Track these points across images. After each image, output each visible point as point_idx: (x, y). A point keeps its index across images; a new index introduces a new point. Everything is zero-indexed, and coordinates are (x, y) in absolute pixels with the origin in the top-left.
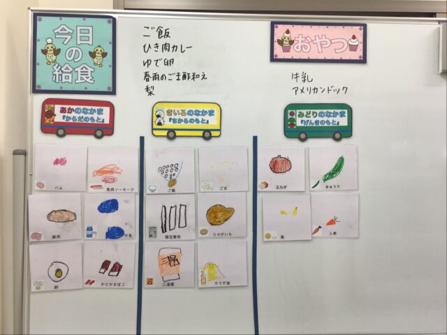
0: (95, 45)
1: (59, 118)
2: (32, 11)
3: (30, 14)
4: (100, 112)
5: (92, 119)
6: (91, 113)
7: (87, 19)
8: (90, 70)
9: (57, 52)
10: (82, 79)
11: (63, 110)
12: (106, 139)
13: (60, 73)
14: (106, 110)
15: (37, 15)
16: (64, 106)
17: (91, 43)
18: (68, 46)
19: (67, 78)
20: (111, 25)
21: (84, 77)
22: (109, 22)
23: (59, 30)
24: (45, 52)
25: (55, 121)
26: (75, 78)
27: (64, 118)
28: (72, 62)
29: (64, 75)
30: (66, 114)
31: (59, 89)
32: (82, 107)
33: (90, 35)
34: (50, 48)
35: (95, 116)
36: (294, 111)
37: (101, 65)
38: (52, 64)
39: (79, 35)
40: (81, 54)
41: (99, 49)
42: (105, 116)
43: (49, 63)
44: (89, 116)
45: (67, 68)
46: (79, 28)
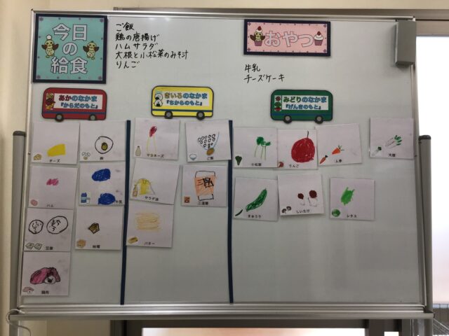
0: (89, 40)
1: (58, 105)
2: (35, 12)
3: (33, 15)
4: (94, 99)
5: (87, 105)
6: (86, 100)
7: (83, 19)
8: (83, 62)
9: (55, 47)
10: (76, 70)
11: (62, 98)
13: (58, 65)
14: (100, 97)
15: (39, 16)
16: (63, 95)
19: (63, 69)
20: (103, 24)
21: (78, 68)
22: (101, 21)
23: (57, 28)
25: (55, 107)
26: (70, 69)
27: (62, 105)
28: (68, 56)
29: (60, 67)
30: (64, 102)
31: (56, 79)
32: (78, 95)
33: (85, 32)
34: (49, 44)
35: (90, 103)
36: (280, 96)
37: (93, 58)
38: (51, 57)
39: (75, 32)
40: (76, 48)
41: (92, 44)
42: (99, 103)
43: (48, 56)
45: (64, 61)
46: (75, 26)
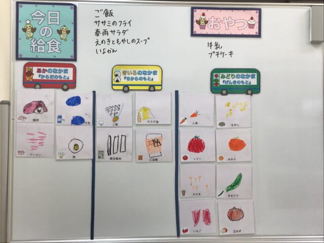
0: (61, 25)
4: (66, 71)
7: (55, 6)
8: (58, 43)
9: (33, 30)
10: (52, 49)
11: (39, 71)
13: (36, 45)
15: (19, 3)
16: (40, 68)
17: (58, 24)
18: (42, 25)
19: (41, 49)
22: (71, 8)
23: (35, 14)
24: (25, 30)
25: (33, 78)
26: (47, 49)
27: (39, 76)
28: (45, 38)
29: (39, 47)
30: (41, 74)
31: (35, 57)
32: (52, 68)
33: (58, 18)
35: (62, 74)
36: (218, 74)
37: (66, 40)
39: (50, 17)
40: (51, 31)
41: (64, 28)
43: (28, 38)
44: (58, 74)
45: (41, 42)
46: (49, 13)
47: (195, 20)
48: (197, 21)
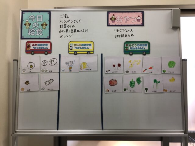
0: (43, 22)
2: (21, 10)
3: (21, 11)
4: (47, 45)
5: (44, 48)
6: (43, 46)
7: (41, 13)
8: (41, 30)
10: (38, 34)
11: (33, 45)
12: (49, 55)
14: (49, 44)
15: (23, 12)
16: (34, 44)
17: (41, 21)
18: (34, 22)
19: (33, 33)
20: (49, 14)
22: (48, 13)
23: (30, 17)
24: (25, 25)
25: (31, 49)
27: (33, 48)
29: (32, 33)
30: (34, 46)
32: (40, 44)
33: (41, 18)
34: (27, 23)
35: (45, 47)
37: (45, 29)
38: (28, 29)
39: (38, 18)
40: (38, 25)
42: (48, 47)
43: (27, 28)
44: (43, 47)
45: (33, 30)
46: (37, 16)
47: (109, 18)
48: (110, 18)
